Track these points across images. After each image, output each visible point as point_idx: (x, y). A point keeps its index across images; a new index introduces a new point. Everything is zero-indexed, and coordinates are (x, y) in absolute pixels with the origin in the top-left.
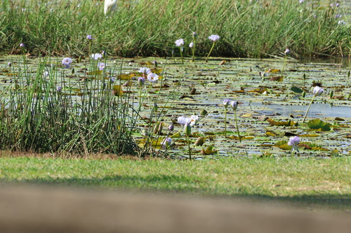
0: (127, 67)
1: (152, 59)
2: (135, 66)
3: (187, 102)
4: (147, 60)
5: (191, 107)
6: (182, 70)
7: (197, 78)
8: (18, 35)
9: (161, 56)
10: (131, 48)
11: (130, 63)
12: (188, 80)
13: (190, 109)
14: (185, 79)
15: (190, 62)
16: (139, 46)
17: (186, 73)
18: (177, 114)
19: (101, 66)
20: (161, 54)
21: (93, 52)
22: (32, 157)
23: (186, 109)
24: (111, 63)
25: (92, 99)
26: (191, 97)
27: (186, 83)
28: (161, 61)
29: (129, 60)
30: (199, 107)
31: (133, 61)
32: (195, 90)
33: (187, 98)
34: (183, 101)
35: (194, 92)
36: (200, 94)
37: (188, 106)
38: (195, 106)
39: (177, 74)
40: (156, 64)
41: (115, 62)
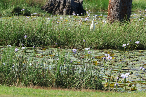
1: (110, 50)
2: (103, 53)
3: (124, 69)
5: (126, 70)
6: (123, 55)
7: (129, 58)
8: (55, 39)
9: (114, 49)
10: (102, 46)
11: (101, 52)
12: (125, 59)
14: (124, 59)
16: (105, 45)
17: (124, 56)
18: (120, 73)
21: (86, 47)
22: (60, 90)
25: (85, 66)
26: (126, 66)
28: (114, 51)
29: (100, 50)
30: (129, 71)
31: (102, 51)
32: (128, 63)
33: (124, 67)
36: (130, 65)
37: (125, 70)
38: (128, 70)
39: (120, 57)
40: (112, 52)
41: (94, 51)
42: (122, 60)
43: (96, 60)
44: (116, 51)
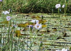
0: (24, 19)
1: (40, 15)
2: (29, 18)
3: (61, 42)
4: (36, 15)
5: (63, 44)
6: (58, 21)
7: (68, 26)
9: (45, 13)
10: (27, 8)
11: (26, 17)
12: (62, 28)
13: (63, 46)
15: (64, 17)
16: (32, 6)
17: (61, 24)
18: (54, 48)
19: (8, 18)
20: (45, 11)
21: (3, 10)
23: (60, 46)
24: (14, 16)
25: (2, 39)
26: (63, 39)
27: (60, 30)
28: (45, 15)
29: (25, 15)
30: (68, 45)
31: (28, 16)
32: (66, 34)
33: (61, 39)
34: (58, 41)
35: (65, 35)
36: (69, 36)
37: (61, 44)
38: (66, 44)
39: (55, 24)
40: (42, 17)
41: (16, 16)
42: (58, 29)
43: (19, 29)
44: (49, 16)
